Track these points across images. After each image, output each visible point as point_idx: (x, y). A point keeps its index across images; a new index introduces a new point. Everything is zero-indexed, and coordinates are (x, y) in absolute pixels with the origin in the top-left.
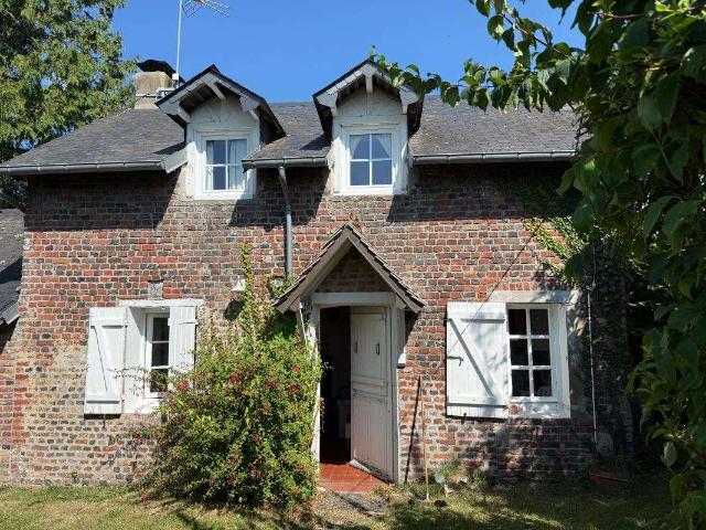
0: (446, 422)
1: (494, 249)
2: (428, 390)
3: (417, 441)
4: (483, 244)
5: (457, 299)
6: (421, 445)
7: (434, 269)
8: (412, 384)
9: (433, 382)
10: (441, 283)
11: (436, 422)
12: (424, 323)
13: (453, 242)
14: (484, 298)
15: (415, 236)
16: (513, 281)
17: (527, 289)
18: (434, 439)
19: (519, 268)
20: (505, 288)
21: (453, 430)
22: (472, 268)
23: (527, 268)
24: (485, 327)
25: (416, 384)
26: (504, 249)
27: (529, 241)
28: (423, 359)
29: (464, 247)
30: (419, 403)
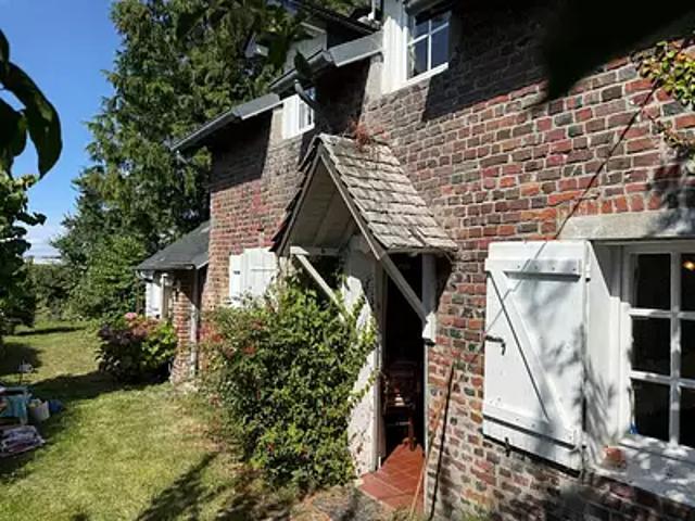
0: (485, 444)
1: (574, 133)
2: (462, 386)
3: (447, 461)
4: (555, 127)
5: (507, 236)
6: (451, 467)
7: (476, 188)
8: (443, 373)
9: (469, 375)
10: (486, 209)
11: (472, 439)
12: (459, 279)
13: (503, 135)
14: (552, 232)
15: (452, 137)
16: (609, 193)
17: (638, 208)
18: (468, 465)
19: (621, 164)
20: (592, 210)
21: (492, 460)
22: (534, 175)
23: (638, 161)
24: (546, 287)
25: (448, 374)
26: (592, 128)
27: (649, 99)
28: (458, 336)
29: (522, 140)
30: (451, 402)
